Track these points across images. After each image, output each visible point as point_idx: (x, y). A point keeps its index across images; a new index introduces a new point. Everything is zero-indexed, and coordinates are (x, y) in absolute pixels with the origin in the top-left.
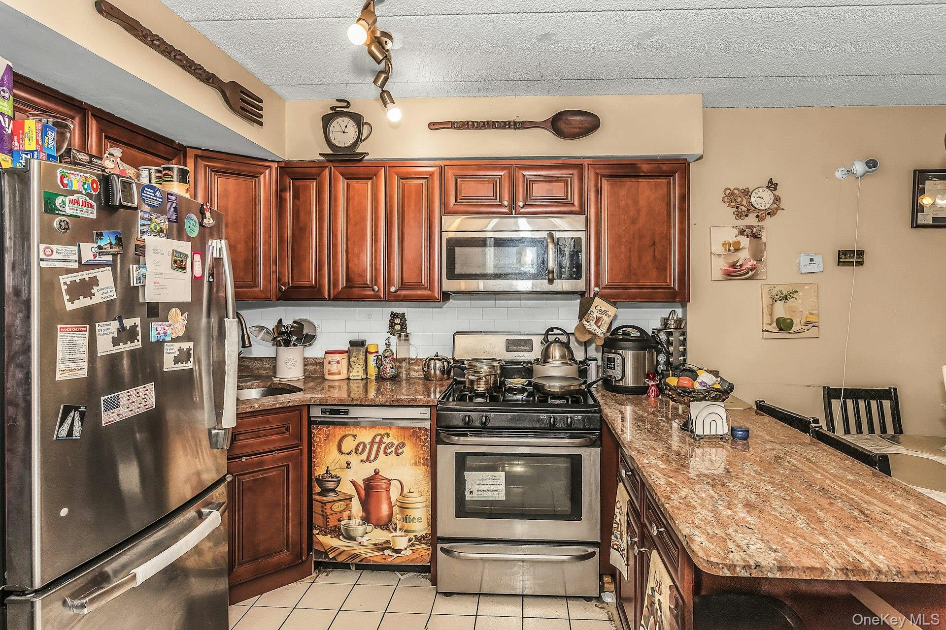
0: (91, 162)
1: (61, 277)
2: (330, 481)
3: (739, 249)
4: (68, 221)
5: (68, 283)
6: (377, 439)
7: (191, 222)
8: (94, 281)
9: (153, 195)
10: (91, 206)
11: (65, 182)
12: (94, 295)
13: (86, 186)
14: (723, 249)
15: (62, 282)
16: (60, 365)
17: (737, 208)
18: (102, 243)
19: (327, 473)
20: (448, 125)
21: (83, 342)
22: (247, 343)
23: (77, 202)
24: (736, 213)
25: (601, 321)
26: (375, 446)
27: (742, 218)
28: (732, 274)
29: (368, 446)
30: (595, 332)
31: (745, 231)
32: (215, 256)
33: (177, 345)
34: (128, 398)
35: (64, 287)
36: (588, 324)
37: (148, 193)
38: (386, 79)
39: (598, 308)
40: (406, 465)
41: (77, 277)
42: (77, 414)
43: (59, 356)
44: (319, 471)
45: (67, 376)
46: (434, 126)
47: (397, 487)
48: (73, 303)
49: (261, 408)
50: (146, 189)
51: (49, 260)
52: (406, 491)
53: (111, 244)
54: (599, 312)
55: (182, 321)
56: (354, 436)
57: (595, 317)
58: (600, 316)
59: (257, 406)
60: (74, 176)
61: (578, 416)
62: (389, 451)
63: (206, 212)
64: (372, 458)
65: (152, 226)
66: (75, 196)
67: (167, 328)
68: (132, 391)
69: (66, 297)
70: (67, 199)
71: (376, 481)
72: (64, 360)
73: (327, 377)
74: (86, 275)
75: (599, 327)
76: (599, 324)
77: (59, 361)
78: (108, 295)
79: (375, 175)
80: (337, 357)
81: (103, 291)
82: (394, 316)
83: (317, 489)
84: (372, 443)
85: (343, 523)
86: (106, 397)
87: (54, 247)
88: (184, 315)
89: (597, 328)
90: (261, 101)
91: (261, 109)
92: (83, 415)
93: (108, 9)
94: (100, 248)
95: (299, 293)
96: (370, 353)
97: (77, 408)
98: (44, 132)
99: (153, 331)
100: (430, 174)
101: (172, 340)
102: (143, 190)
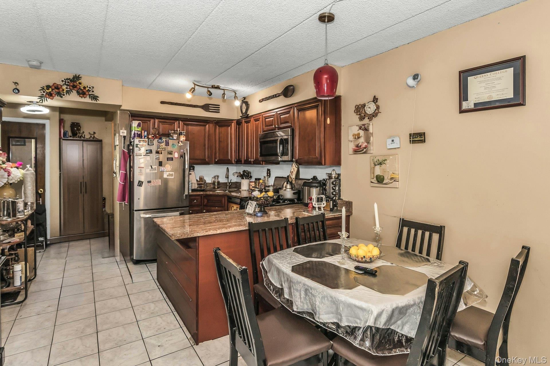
3: (359, 137)
9: (161, 141)
13: (144, 142)
14: (353, 138)
17: (360, 115)
20: (262, 100)
22: (227, 177)
24: (359, 118)
27: (362, 120)
28: (356, 151)
30: (292, 178)
31: (362, 127)
32: (184, 152)
33: (168, 173)
34: (153, 182)
38: (224, 96)
39: (293, 167)
46: (260, 101)
54: (293, 169)
55: (170, 167)
58: (293, 171)
63: (179, 142)
65: (161, 148)
67: (165, 169)
68: (154, 180)
76: (292, 174)
79: (250, 121)
80: (252, 184)
82: (268, 170)
90: (219, 105)
91: (219, 108)
92: (142, 183)
93: (162, 103)
94: (147, 153)
95: (238, 162)
96: (260, 183)
97: (141, 181)
98: (144, 132)
99: (160, 169)
100: (260, 119)
101: (166, 171)
102: (158, 140)
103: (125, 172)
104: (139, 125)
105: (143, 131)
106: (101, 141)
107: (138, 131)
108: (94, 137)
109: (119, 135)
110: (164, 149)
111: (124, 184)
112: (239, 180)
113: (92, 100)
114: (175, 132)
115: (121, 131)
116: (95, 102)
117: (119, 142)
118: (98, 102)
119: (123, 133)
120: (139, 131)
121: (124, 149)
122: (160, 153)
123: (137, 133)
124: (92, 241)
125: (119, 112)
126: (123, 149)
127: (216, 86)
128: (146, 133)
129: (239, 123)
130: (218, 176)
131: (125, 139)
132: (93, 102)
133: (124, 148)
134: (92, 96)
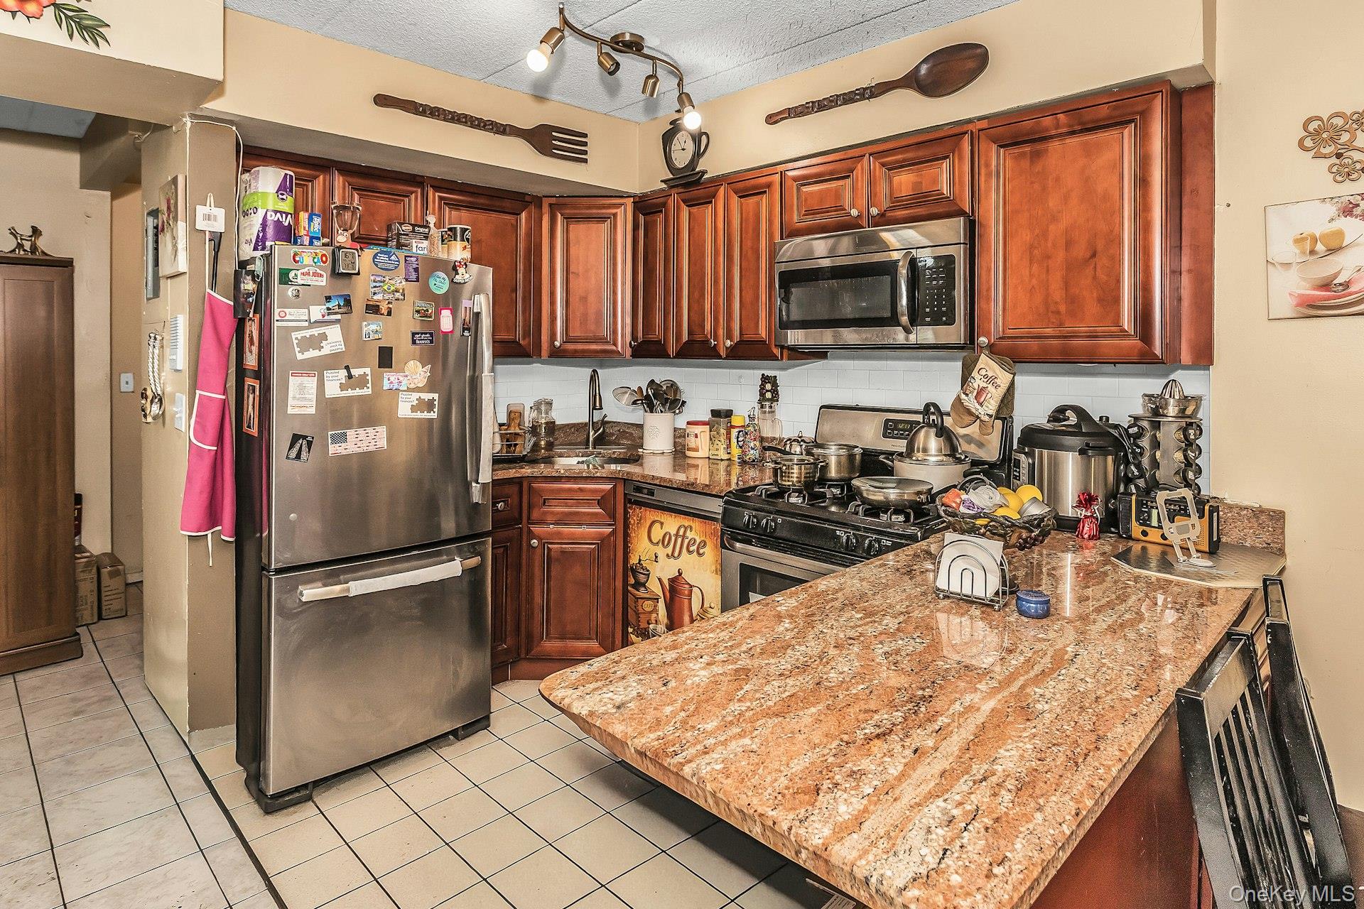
0: (413, 231)
1: (293, 334)
2: (642, 573)
3: (1341, 248)
4: (299, 289)
5: (300, 338)
6: (681, 533)
7: (438, 279)
8: (324, 337)
9: (387, 259)
10: (321, 276)
11: (297, 259)
12: (323, 347)
13: (316, 260)
14: (1298, 251)
15: (294, 337)
16: (290, 402)
17: (1339, 156)
18: (330, 305)
19: (639, 563)
20: (784, 114)
21: (312, 385)
22: (598, 404)
23: (308, 274)
24: (1334, 170)
25: (985, 395)
26: (679, 540)
27: (1353, 177)
28: (1320, 303)
29: (673, 538)
30: (977, 413)
31: (1358, 205)
32: (475, 311)
33: (415, 396)
34: (357, 436)
35: (295, 342)
36: (966, 398)
37: (382, 258)
38: (655, 84)
39: (983, 372)
40: (707, 570)
41: (307, 333)
42: (305, 442)
43: (291, 394)
44: (634, 560)
45: (296, 411)
46: (772, 119)
47: (698, 597)
48: (303, 354)
49: (567, 475)
50: (379, 255)
51: (283, 321)
52: (706, 605)
53: (339, 305)
54: (983, 379)
55: (422, 373)
56: (662, 524)
57: (977, 388)
58: (985, 385)
59: (562, 472)
60: (305, 254)
61: (887, 540)
62: (691, 549)
63: (458, 268)
64: (676, 554)
65: (386, 288)
66: (307, 269)
67: (401, 379)
68: (361, 431)
69: (297, 349)
70: (299, 273)
71: (680, 585)
72: (294, 398)
73: (689, 453)
74: (316, 332)
75: (981, 404)
76: (982, 399)
77: (290, 399)
78: (336, 347)
79: (714, 198)
80: (697, 429)
81: (331, 345)
82: (765, 379)
83: (632, 581)
84: (677, 535)
85: (651, 626)
86: (333, 433)
87: (287, 311)
88: (426, 367)
89: (978, 407)
90: (585, 136)
91: (585, 144)
92: (310, 444)
93: (382, 100)
94: (328, 309)
95: (647, 350)
96: (734, 427)
97: (305, 437)
98: (310, 220)
99: (386, 381)
100: (769, 185)
101: (409, 390)
102: (375, 257)
103: (223, 397)
104: (283, 188)
105: (303, 216)
106: (67, 264)
107: (281, 213)
108: (34, 249)
109: (193, 230)
110: (398, 295)
111: (215, 448)
112: (636, 415)
113: (71, 36)
114: (416, 228)
115: (201, 210)
116: (90, 48)
117: (191, 260)
118: (104, 50)
119: (208, 217)
120: (287, 214)
121: (212, 293)
122: (384, 311)
123: (278, 223)
124: (28, 680)
125: (189, 124)
126: (208, 290)
127: (627, 37)
128: (317, 221)
129: (646, 206)
130: (549, 404)
131: (217, 249)
132: (78, 44)
133: (213, 285)
134: (70, 14)
